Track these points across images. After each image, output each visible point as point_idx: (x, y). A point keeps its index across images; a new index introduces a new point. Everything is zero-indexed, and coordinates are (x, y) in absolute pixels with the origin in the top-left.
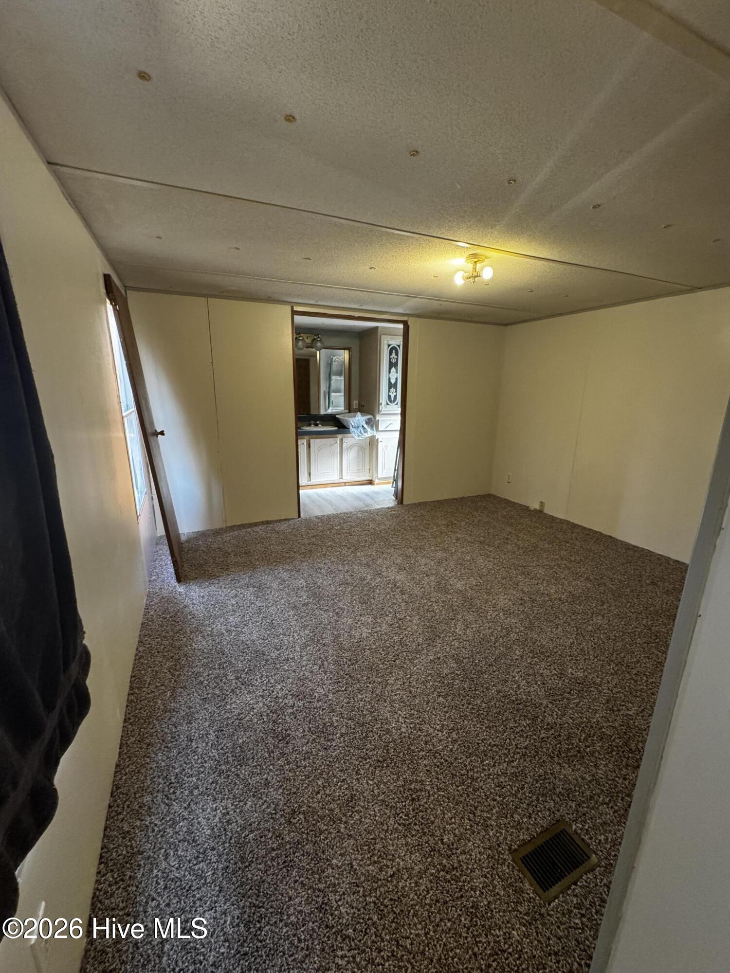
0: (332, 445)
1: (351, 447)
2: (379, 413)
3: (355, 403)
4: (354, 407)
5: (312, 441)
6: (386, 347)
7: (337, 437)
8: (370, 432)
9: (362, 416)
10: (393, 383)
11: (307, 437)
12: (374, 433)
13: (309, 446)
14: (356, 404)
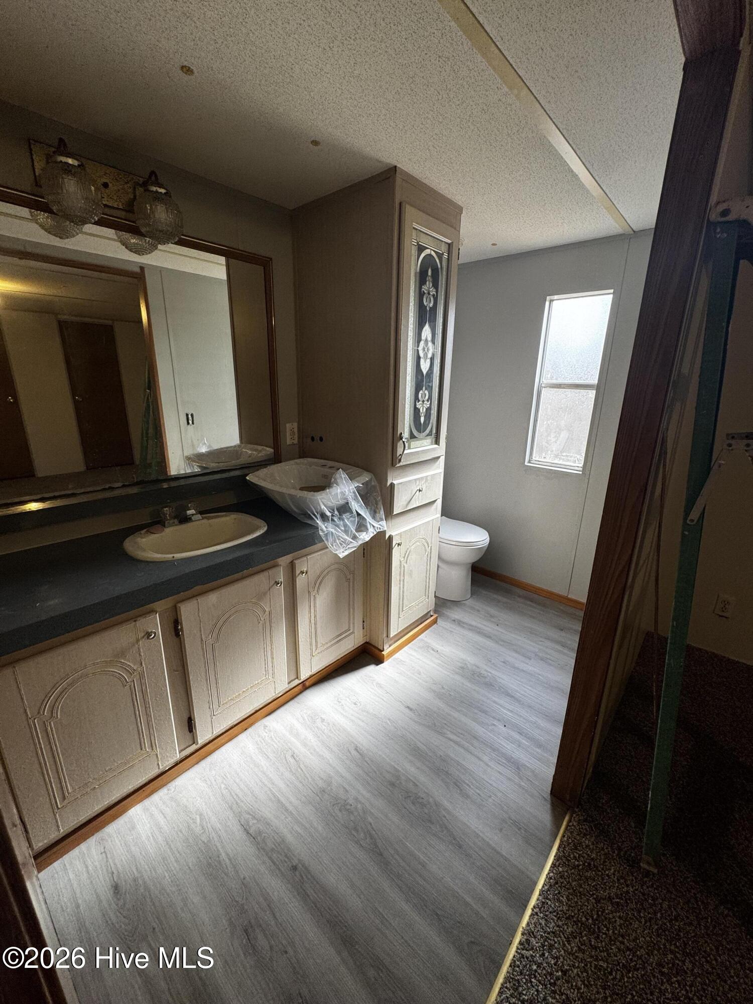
0: (261, 596)
1: (317, 583)
2: (393, 465)
3: (290, 433)
4: (289, 442)
5: (187, 611)
6: (414, 251)
7: (276, 566)
8: (374, 526)
9: (352, 478)
10: (425, 373)
11: (162, 605)
12: (383, 525)
13: (175, 628)
14: (292, 430)
